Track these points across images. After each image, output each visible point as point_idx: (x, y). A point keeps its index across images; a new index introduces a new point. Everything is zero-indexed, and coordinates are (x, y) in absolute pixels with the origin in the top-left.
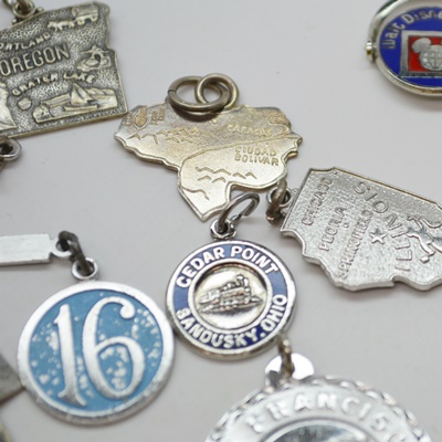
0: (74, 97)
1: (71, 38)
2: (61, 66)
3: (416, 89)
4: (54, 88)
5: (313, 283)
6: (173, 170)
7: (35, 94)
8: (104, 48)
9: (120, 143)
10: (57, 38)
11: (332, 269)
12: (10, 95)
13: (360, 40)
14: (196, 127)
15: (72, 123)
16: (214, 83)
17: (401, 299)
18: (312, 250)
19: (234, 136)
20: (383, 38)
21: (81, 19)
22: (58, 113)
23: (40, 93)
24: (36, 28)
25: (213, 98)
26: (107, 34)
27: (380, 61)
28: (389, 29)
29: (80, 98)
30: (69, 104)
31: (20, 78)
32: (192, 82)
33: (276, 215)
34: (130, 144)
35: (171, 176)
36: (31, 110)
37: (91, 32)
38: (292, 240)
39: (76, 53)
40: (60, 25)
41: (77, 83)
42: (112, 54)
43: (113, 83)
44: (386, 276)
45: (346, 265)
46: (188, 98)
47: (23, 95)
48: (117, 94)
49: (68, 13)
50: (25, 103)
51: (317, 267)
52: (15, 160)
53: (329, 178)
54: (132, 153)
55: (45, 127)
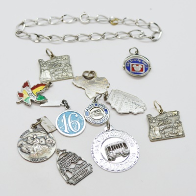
0: (63, 74)
1: (62, 62)
2: (61, 68)
3: (134, 75)
4: (59, 72)
5: (113, 112)
6: (84, 89)
7: (55, 73)
8: (69, 64)
9: (73, 84)
10: (59, 62)
11: (117, 109)
12: (51, 73)
13: (122, 65)
14: (88, 81)
15: (63, 79)
16: (91, 72)
17: (131, 115)
18: (113, 105)
19: (96, 83)
20: (126, 64)
21: (64, 58)
22: (60, 77)
23: (56, 73)
24: (55, 60)
25: (91, 75)
26: (69, 61)
27: (126, 69)
28: (127, 62)
29: (65, 74)
30: (62, 75)
31: (52, 70)
32: (88, 72)
33: (105, 99)
34: (75, 84)
35: (84, 90)
36: (55, 76)
37: (66, 61)
38: (109, 103)
39: (63, 65)
40: (60, 59)
41: (64, 71)
42: (71, 65)
43: (71, 71)
44: (128, 111)
45: (119, 108)
46: (86, 75)
47: (53, 73)
48: (72, 73)
49: (61, 57)
50: (54, 75)
51: (114, 109)
52: (52, 86)
53: (116, 92)
54: (76, 85)
55: (58, 80)
